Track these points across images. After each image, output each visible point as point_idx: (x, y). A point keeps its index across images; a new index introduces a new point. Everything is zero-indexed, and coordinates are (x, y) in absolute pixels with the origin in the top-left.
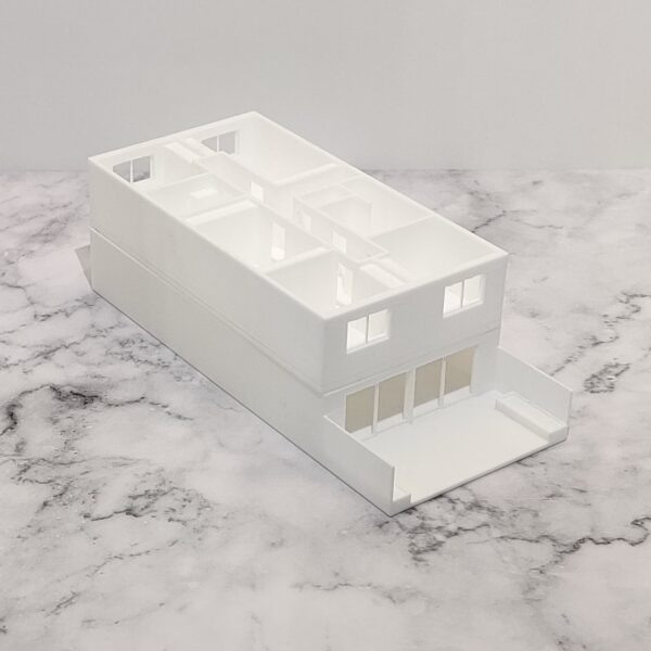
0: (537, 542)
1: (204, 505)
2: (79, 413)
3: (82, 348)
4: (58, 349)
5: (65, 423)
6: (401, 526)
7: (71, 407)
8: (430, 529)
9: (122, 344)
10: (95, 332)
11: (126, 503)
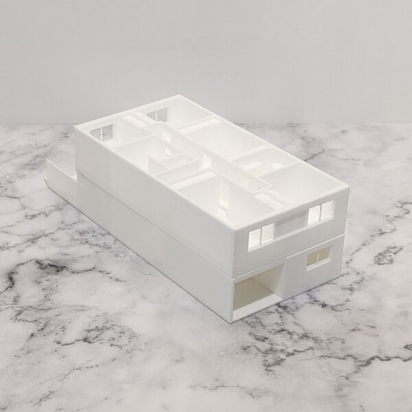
0: (344, 359)
1: (133, 336)
2: (54, 277)
3: (55, 236)
4: (40, 237)
5: (45, 284)
6: (258, 349)
7: (48, 274)
8: (276, 351)
9: (81, 234)
10: (64, 226)
11: (84, 335)
